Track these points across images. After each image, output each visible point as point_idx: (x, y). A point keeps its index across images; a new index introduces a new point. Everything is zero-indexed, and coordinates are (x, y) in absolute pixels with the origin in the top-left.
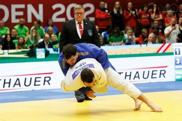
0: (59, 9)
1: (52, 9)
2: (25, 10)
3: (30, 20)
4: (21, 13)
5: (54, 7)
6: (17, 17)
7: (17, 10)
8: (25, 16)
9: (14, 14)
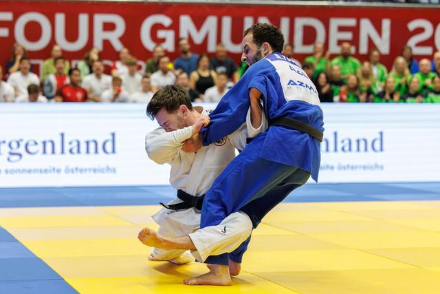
0: (420, 30)
1: (407, 29)
2: (356, 31)
3: (363, 49)
4: (348, 36)
5: (412, 26)
6: (340, 42)
7: (342, 29)
8: (355, 41)
9: (335, 35)
